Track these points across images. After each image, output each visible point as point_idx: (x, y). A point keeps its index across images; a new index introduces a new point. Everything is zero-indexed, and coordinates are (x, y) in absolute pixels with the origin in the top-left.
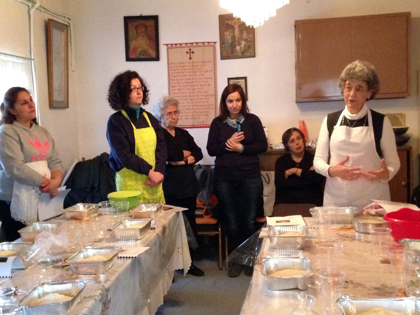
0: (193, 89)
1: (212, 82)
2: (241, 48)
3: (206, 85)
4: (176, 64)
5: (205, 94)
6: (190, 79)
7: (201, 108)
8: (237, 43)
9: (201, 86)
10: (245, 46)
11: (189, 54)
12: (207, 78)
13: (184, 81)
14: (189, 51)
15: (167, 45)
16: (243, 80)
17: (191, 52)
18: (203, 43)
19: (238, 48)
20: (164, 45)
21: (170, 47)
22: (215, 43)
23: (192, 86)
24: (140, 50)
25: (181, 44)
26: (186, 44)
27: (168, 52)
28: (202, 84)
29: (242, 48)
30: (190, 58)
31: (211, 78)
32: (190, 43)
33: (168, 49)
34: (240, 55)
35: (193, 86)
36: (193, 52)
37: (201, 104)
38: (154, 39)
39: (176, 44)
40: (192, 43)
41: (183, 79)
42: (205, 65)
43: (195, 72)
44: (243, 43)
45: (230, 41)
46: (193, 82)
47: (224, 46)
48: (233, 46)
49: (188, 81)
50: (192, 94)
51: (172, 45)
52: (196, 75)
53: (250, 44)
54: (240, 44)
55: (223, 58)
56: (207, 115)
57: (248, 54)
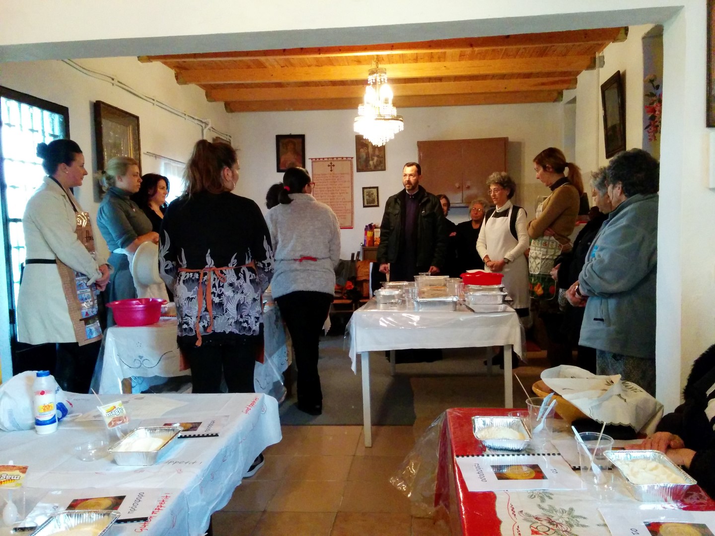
0: (334, 196)
1: (349, 190)
2: (373, 163)
3: (344, 193)
4: (319, 175)
5: (343, 200)
6: (331, 188)
7: (340, 212)
8: (370, 159)
9: (340, 193)
10: (377, 161)
11: (330, 167)
12: (345, 187)
13: (326, 189)
14: (330, 164)
15: (312, 159)
16: (375, 190)
17: (332, 165)
18: (342, 158)
19: (371, 163)
20: (309, 159)
21: (315, 160)
22: (352, 158)
23: (332, 194)
24: (289, 162)
25: (323, 159)
26: (328, 158)
27: (312, 165)
28: (340, 192)
29: (375, 163)
30: (331, 171)
31: (349, 187)
32: (331, 158)
33: (312, 162)
34: (373, 168)
35: (334, 193)
36: (334, 166)
37: (340, 209)
38: (301, 153)
39: (319, 159)
40: (333, 158)
41: (325, 188)
42: (343, 177)
43: (335, 182)
44: (376, 159)
45: (365, 157)
46: (333, 191)
47: (359, 160)
48: (367, 161)
49: (330, 189)
50: (332, 200)
51: (316, 159)
52: (336, 185)
53: (381, 159)
54: (373, 160)
55: (359, 170)
56: (345, 218)
57: (380, 168)
